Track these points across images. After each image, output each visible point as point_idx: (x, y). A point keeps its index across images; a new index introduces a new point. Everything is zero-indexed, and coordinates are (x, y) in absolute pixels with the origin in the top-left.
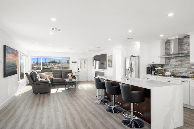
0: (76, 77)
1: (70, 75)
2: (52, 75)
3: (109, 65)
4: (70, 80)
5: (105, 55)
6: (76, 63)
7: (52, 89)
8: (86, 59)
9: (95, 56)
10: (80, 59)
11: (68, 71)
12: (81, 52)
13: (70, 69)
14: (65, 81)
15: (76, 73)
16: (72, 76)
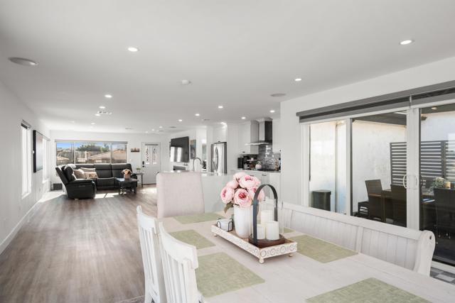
0: (139, 177)
1: (126, 172)
2: (95, 173)
3: (192, 154)
4: (126, 179)
5: (187, 139)
6: (139, 151)
7: (97, 193)
8: (157, 145)
9: (172, 140)
10: (146, 145)
11: (124, 165)
12: (147, 132)
13: (128, 163)
14: (118, 181)
15: (138, 169)
16: (129, 173)
